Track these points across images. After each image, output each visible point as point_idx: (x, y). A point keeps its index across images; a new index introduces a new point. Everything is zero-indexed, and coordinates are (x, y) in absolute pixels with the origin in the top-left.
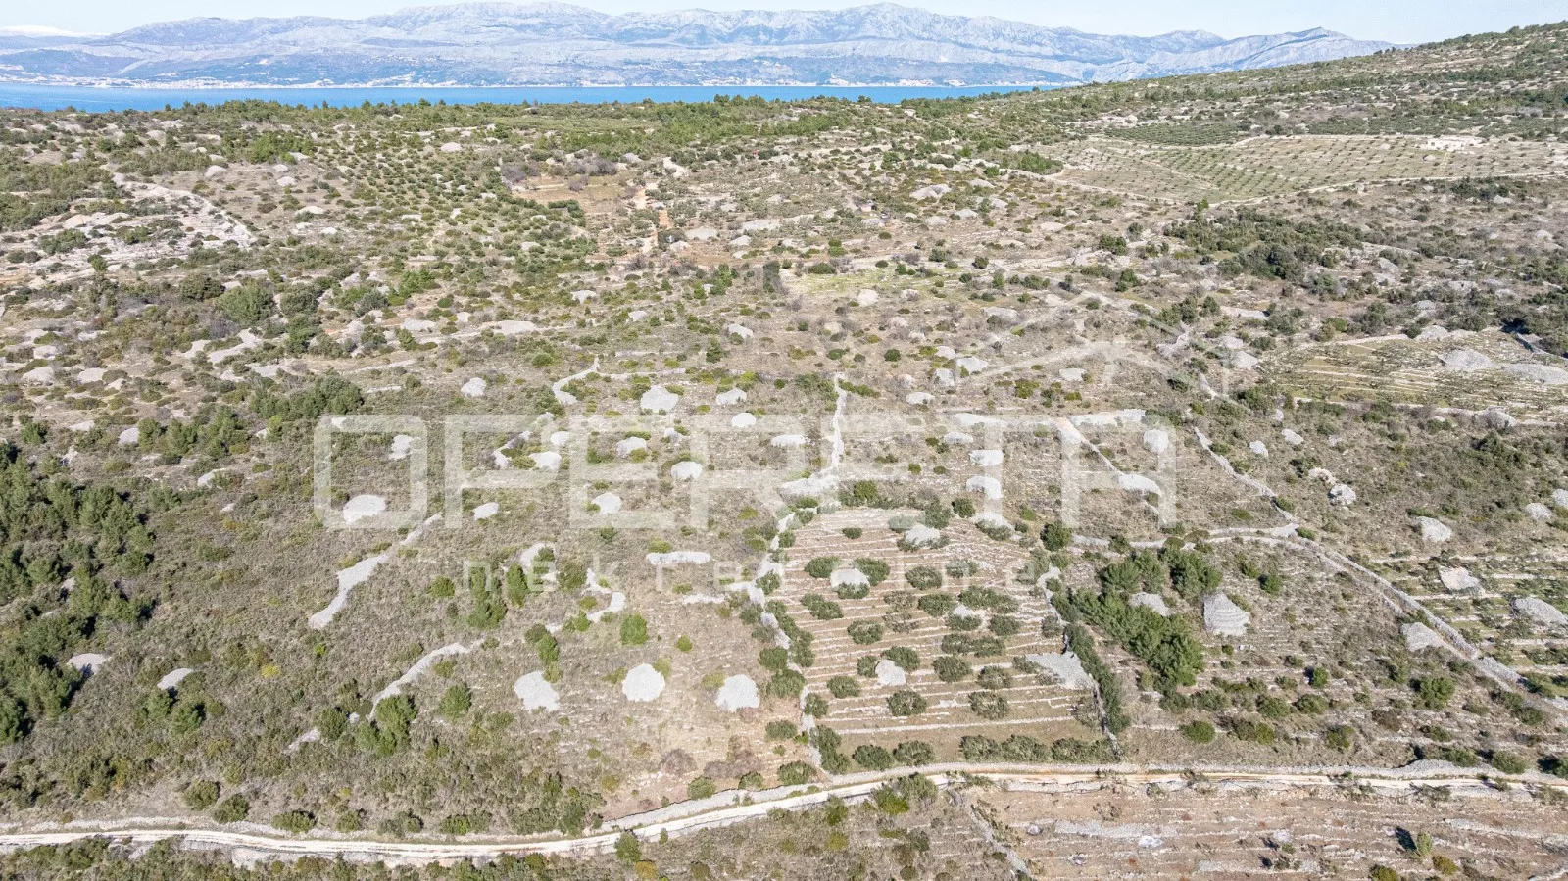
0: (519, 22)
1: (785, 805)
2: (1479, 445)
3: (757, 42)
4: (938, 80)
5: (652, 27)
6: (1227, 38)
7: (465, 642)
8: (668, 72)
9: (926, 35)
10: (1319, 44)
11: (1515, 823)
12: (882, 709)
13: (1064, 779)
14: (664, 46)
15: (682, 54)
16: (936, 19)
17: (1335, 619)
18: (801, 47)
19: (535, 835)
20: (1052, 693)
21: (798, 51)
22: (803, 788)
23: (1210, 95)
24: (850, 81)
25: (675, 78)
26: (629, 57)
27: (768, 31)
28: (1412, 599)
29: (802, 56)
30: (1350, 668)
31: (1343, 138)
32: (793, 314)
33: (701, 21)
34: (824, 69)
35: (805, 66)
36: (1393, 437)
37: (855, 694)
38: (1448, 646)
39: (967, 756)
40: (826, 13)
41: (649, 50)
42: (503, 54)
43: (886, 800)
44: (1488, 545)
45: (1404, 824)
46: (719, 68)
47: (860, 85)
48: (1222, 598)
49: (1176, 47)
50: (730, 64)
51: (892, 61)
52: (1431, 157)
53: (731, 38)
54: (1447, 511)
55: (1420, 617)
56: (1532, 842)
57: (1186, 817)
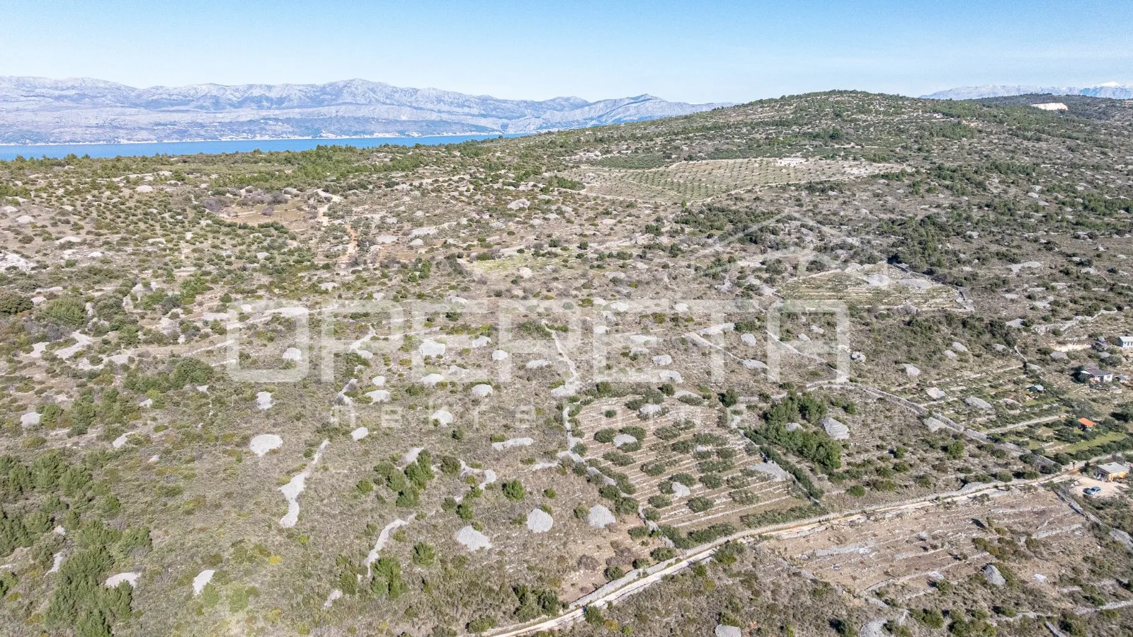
0: (57, 93)
1: (668, 571)
2: (909, 323)
3: (260, 107)
4: (402, 132)
5: (174, 97)
6: (591, 101)
7: (404, 518)
8: (193, 131)
9: (388, 101)
10: (647, 104)
11: (1019, 505)
12: (686, 510)
13: (806, 528)
14: (187, 111)
15: (202, 117)
16: (395, 90)
17: (888, 422)
18: (297, 110)
19: (532, 621)
20: (770, 486)
21: (295, 113)
22: (673, 560)
23: (635, 138)
24: (337, 134)
25: (199, 135)
26: (158, 120)
27: (268, 99)
28: (921, 406)
29: (298, 117)
30: (910, 446)
31: (731, 161)
32: (485, 287)
33: (215, 93)
34: (317, 126)
35: (302, 125)
36: (867, 324)
37: (667, 504)
38: (948, 427)
39: (749, 526)
40: (312, 86)
41: (175, 115)
42: (45, 118)
43: (722, 557)
44: (938, 374)
45: (974, 516)
46: (233, 127)
47: (344, 137)
48: (831, 420)
49: (559, 108)
50: (242, 124)
51: (367, 120)
52: (784, 171)
53: (240, 104)
54: (912, 360)
55: (930, 414)
56: (1029, 512)
57: (875, 535)
